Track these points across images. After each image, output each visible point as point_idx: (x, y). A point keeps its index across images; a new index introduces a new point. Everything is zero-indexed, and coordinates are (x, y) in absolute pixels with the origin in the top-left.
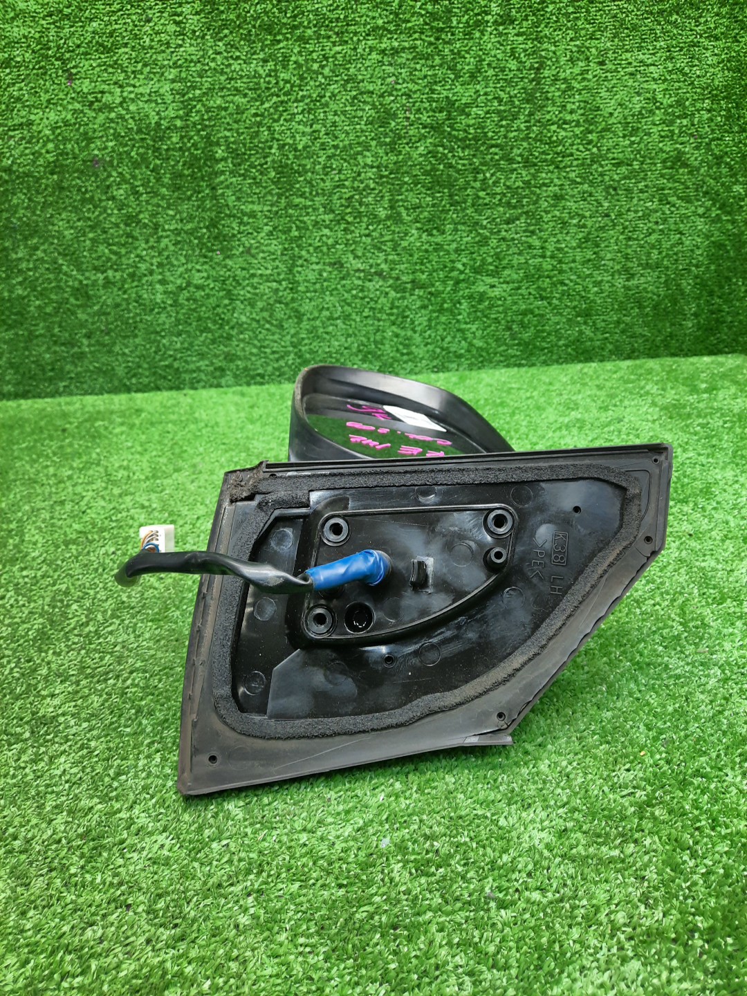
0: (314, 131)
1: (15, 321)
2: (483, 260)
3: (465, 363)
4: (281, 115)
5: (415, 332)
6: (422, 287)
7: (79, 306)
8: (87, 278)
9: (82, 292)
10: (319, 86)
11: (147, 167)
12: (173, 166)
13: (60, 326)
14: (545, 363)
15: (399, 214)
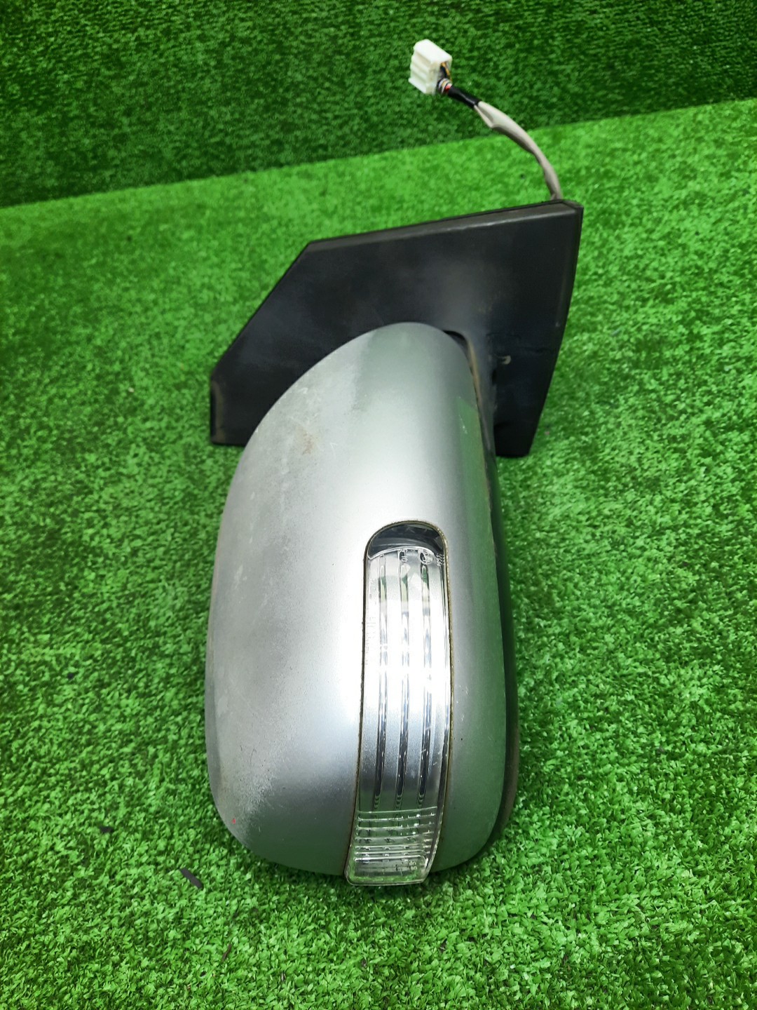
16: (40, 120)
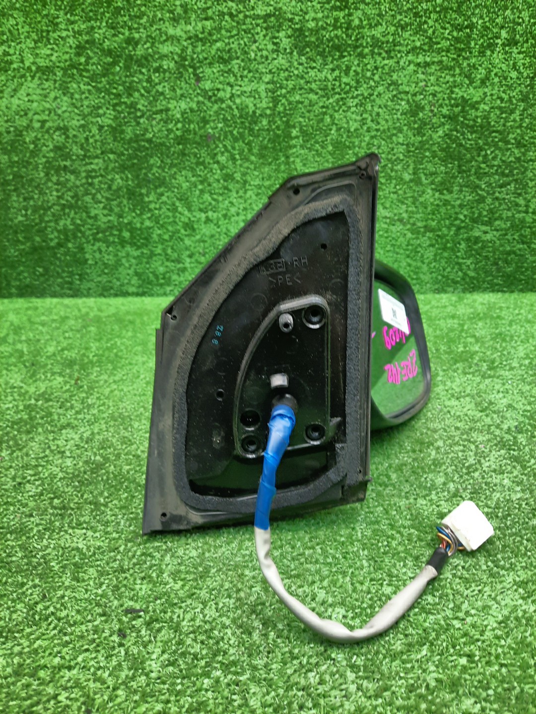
0: (363, 119)
1: (142, 244)
2: (480, 214)
3: (460, 287)
4: (341, 107)
5: (423, 263)
6: (432, 230)
7: (186, 235)
8: (195, 217)
9: (189, 226)
10: (371, 87)
11: (243, 142)
12: (261, 142)
13: (172, 248)
14: (522, 291)
15: (420, 178)
16: (137, 253)
